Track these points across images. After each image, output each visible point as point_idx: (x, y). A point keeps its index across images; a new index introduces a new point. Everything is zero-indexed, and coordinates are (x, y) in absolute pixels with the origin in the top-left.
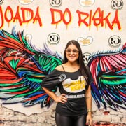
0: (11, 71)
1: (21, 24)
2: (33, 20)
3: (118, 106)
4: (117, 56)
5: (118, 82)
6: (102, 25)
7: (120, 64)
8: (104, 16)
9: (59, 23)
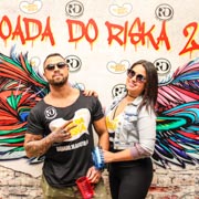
0: (9, 112)
1: (23, 43)
2: (40, 37)
3: (167, 161)
4: (164, 88)
5: (167, 127)
6: (143, 43)
7: (169, 101)
8: (146, 31)
9: (80, 41)
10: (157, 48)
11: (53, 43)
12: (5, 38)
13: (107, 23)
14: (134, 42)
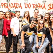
2: (19, 7)
6: (40, 8)
10: (43, 9)
11: (22, 8)
12: (12, 7)
13: (33, 4)
14: (38, 8)
